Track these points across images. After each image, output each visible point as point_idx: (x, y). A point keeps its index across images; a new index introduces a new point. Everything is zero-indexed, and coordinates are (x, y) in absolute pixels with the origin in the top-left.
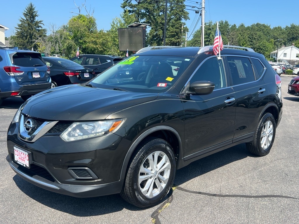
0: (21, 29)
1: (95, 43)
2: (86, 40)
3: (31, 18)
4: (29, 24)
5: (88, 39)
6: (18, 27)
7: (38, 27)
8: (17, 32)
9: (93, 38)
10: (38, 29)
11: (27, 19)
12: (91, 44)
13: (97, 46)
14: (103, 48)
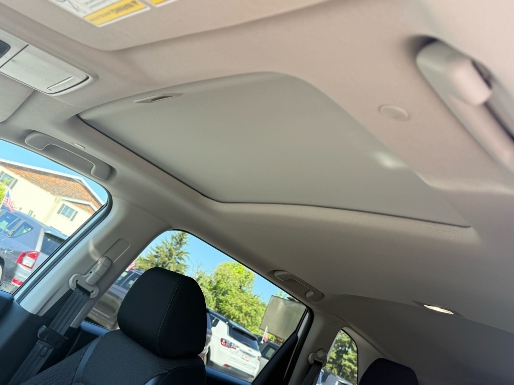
0: (157, 252)
1: (240, 309)
2: (229, 300)
3: (178, 243)
4: (170, 250)
5: (232, 299)
6: (155, 249)
7: (180, 259)
8: (150, 254)
9: (239, 301)
10: (178, 260)
11: (172, 243)
12: (233, 308)
13: (241, 315)
14: (248, 322)
